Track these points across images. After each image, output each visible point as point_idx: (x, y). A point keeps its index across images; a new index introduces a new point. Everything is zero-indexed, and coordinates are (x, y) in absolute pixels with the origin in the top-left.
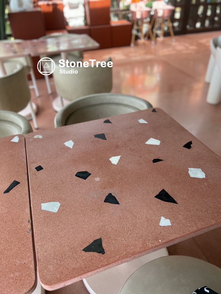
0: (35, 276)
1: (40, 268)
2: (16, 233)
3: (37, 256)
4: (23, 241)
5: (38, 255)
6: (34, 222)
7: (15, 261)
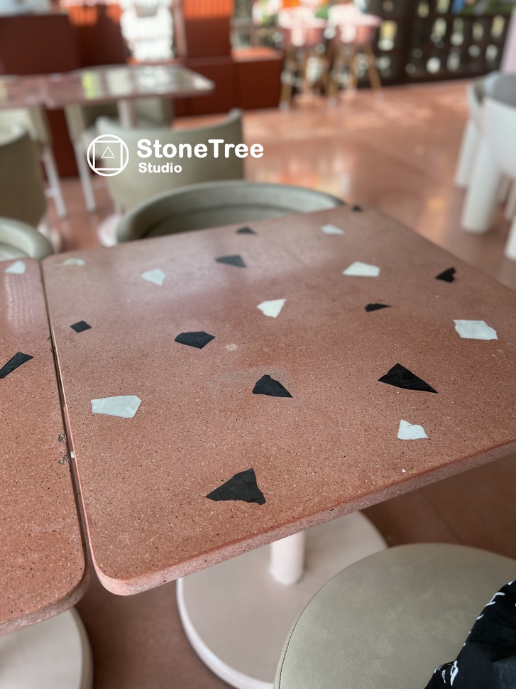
0: (83, 560)
1: (96, 540)
2: (28, 464)
3: (87, 514)
4: (48, 481)
5: (90, 512)
6: (74, 441)
7: (28, 527)
